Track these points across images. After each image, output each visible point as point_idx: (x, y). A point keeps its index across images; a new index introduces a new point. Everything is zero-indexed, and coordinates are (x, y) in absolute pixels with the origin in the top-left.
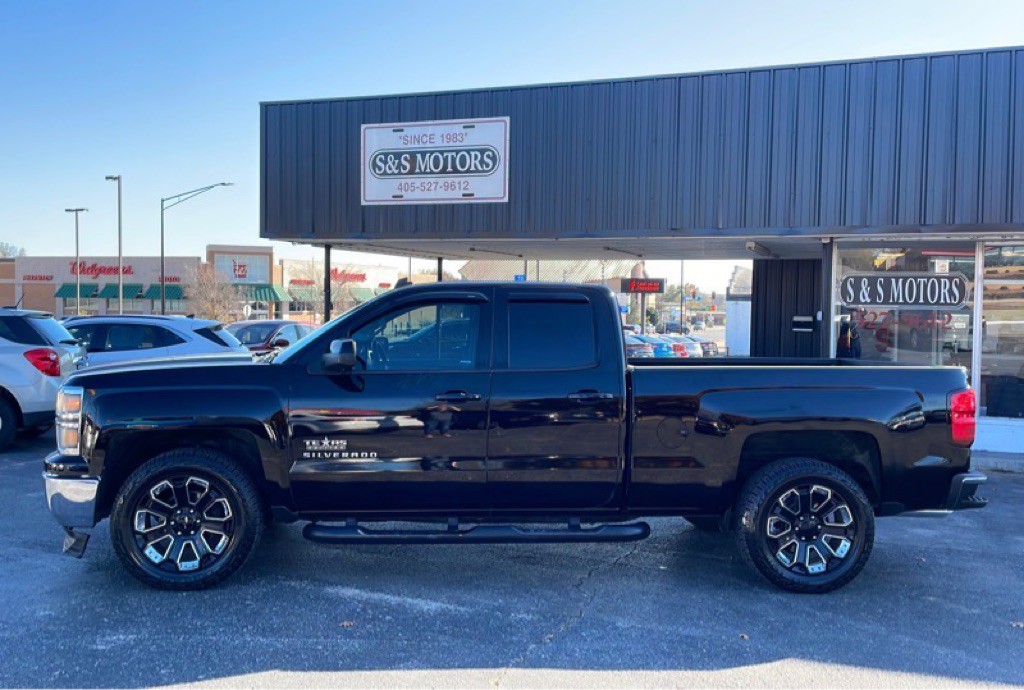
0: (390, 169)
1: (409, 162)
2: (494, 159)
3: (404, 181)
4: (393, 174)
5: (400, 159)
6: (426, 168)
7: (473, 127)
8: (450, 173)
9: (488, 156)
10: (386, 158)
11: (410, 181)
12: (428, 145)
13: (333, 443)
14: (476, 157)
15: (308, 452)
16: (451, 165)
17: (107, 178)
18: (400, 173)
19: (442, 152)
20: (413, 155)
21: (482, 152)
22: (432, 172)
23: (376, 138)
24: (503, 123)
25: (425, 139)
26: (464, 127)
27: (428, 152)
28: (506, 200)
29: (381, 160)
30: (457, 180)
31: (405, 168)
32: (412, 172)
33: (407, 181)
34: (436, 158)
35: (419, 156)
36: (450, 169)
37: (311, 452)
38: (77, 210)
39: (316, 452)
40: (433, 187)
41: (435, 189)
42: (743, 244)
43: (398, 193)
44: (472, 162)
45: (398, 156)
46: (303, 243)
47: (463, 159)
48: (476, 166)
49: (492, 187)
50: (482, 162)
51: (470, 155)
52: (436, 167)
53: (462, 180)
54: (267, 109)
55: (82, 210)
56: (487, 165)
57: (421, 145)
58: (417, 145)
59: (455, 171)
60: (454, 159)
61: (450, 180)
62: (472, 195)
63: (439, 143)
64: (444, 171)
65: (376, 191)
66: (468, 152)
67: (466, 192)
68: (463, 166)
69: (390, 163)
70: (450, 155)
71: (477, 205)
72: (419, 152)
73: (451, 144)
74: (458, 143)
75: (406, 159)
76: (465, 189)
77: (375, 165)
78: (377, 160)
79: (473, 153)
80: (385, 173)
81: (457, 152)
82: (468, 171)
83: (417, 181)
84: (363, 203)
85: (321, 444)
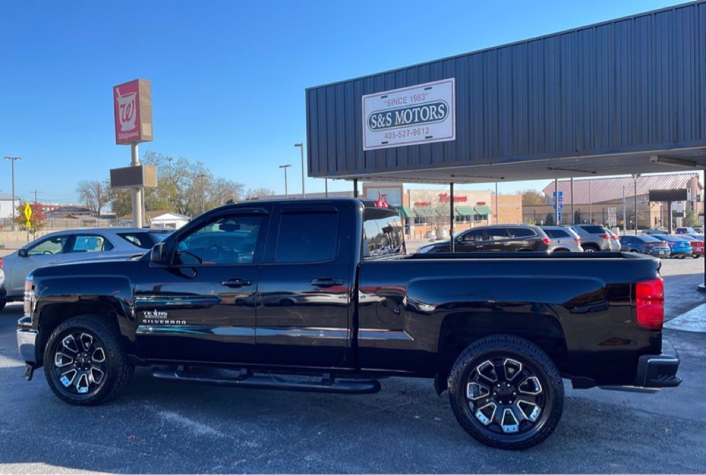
0: (380, 124)
1: (390, 118)
2: (445, 109)
3: (388, 132)
4: (382, 127)
5: (385, 117)
6: (401, 121)
7: (431, 88)
8: (417, 122)
9: (441, 108)
10: (377, 117)
11: (392, 131)
12: (403, 105)
13: (159, 314)
14: (433, 109)
15: (146, 319)
16: (418, 115)
17: (296, 145)
18: (386, 127)
19: (411, 109)
20: (393, 112)
21: (437, 105)
22: (405, 124)
23: (372, 104)
24: (451, 83)
25: (401, 101)
26: (425, 89)
27: (402, 110)
28: (454, 138)
29: (374, 118)
30: (421, 127)
31: (389, 123)
32: (393, 125)
33: (390, 131)
34: (408, 113)
35: (397, 113)
36: (416, 120)
37: (147, 319)
38: (285, 166)
39: (150, 319)
40: (406, 134)
41: (408, 135)
42: (648, 157)
43: (385, 140)
44: (431, 113)
45: (384, 114)
46: (339, 179)
47: (425, 112)
48: (433, 116)
49: (444, 130)
50: (437, 113)
51: (429, 109)
52: (408, 119)
53: (425, 127)
54: (309, 92)
55: (288, 166)
56: (441, 115)
57: (398, 105)
58: (395, 106)
59: (420, 121)
60: (419, 112)
61: (417, 128)
62: (431, 137)
63: (409, 103)
64: (413, 122)
65: (372, 140)
66: (428, 106)
67: (427, 135)
68: (425, 117)
69: (380, 120)
70: (416, 110)
71: (435, 143)
72: (397, 111)
73: (417, 102)
74: (421, 101)
75: (389, 116)
76: (427, 133)
77: (371, 123)
78: (372, 119)
79: (431, 107)
80: (377, 128)
81: (421, 107)
82: (428, 120)
83: (396, 130)
84: (365, 149)
85: (153, 314)
